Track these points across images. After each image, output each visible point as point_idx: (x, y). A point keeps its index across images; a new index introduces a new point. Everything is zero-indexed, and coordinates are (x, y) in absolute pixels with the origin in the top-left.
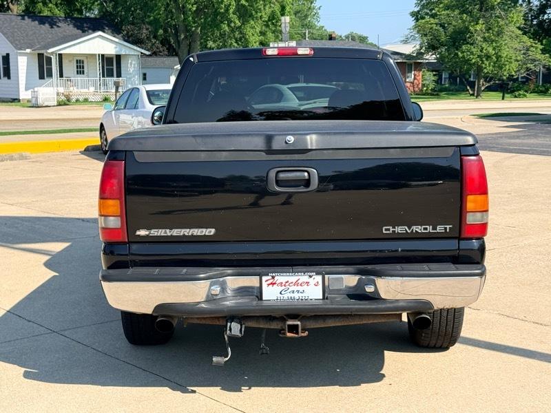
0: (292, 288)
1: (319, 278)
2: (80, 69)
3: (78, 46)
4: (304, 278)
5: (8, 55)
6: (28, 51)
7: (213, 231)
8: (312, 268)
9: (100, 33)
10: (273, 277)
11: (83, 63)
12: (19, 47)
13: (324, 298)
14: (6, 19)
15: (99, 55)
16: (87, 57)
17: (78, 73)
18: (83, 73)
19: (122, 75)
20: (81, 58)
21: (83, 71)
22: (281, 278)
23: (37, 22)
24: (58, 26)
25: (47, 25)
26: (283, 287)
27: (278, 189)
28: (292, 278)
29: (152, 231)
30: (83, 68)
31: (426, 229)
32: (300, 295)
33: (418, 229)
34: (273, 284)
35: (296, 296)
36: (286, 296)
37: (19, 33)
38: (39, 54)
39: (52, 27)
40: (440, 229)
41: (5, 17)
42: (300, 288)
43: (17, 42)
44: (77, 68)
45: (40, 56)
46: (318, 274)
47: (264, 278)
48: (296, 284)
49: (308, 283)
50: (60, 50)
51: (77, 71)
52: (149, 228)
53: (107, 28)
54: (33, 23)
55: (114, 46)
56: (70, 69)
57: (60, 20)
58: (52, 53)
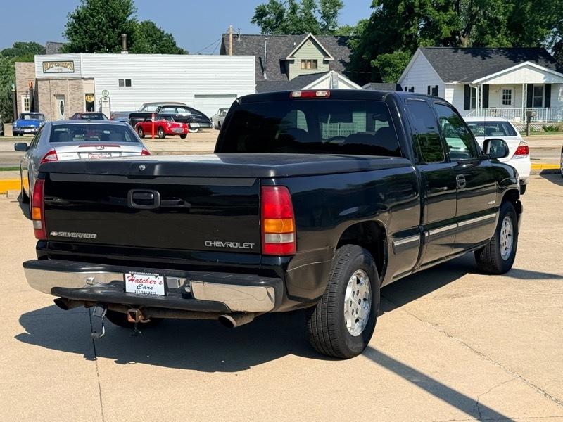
0: (145, 285)
1: (161, 278)
2: (507, 100)
3: (503, 77)
4: (152, 278)
5: (437, 87)
6: (455, 82)
7: (94, 236)
8: (157, 270)
9: (527, 63)
10: (132, 275)
11: (510, 93)
12: (447, 79)
13: (166, 295)
14: (440, 53)
15: (525, 84)
16: (514, 88)
17: (504, 103)
18: (510, 104)
19: (551, 105)
20: (509, 89)
21: (510, 101)
22: (138, 276)
23: (470, 55)
24: (490, 58)
25: (479, 57)
26: (139, 284)
27: (133, 205)
28: (144, 277)
29: (60, 233)
30: (510, 98)
31: (235, 245)
32: (150, 290)
33: (230, 245)
34: (132, 280)
35: (148, 291)
36: (141, 290)
37: (450, 65)
38: (466, 86)
39: (484, 59)
40: (245, 245)
41: (440, 50)
42: (150, 286)
43: (446, 75)
44: (504, 98)
45: (467, 87)
46: (161, 275)
47: (127, 275)
48: (147, 281)
49: (154, 281)
50: (486, 80)
51: (504, 101)
52: (58, 231)
53: (541, 57)
54: (465, 56)
55: (543, 76)
56: (495, 99)
57: (493, 51)
58: (477, 84)
